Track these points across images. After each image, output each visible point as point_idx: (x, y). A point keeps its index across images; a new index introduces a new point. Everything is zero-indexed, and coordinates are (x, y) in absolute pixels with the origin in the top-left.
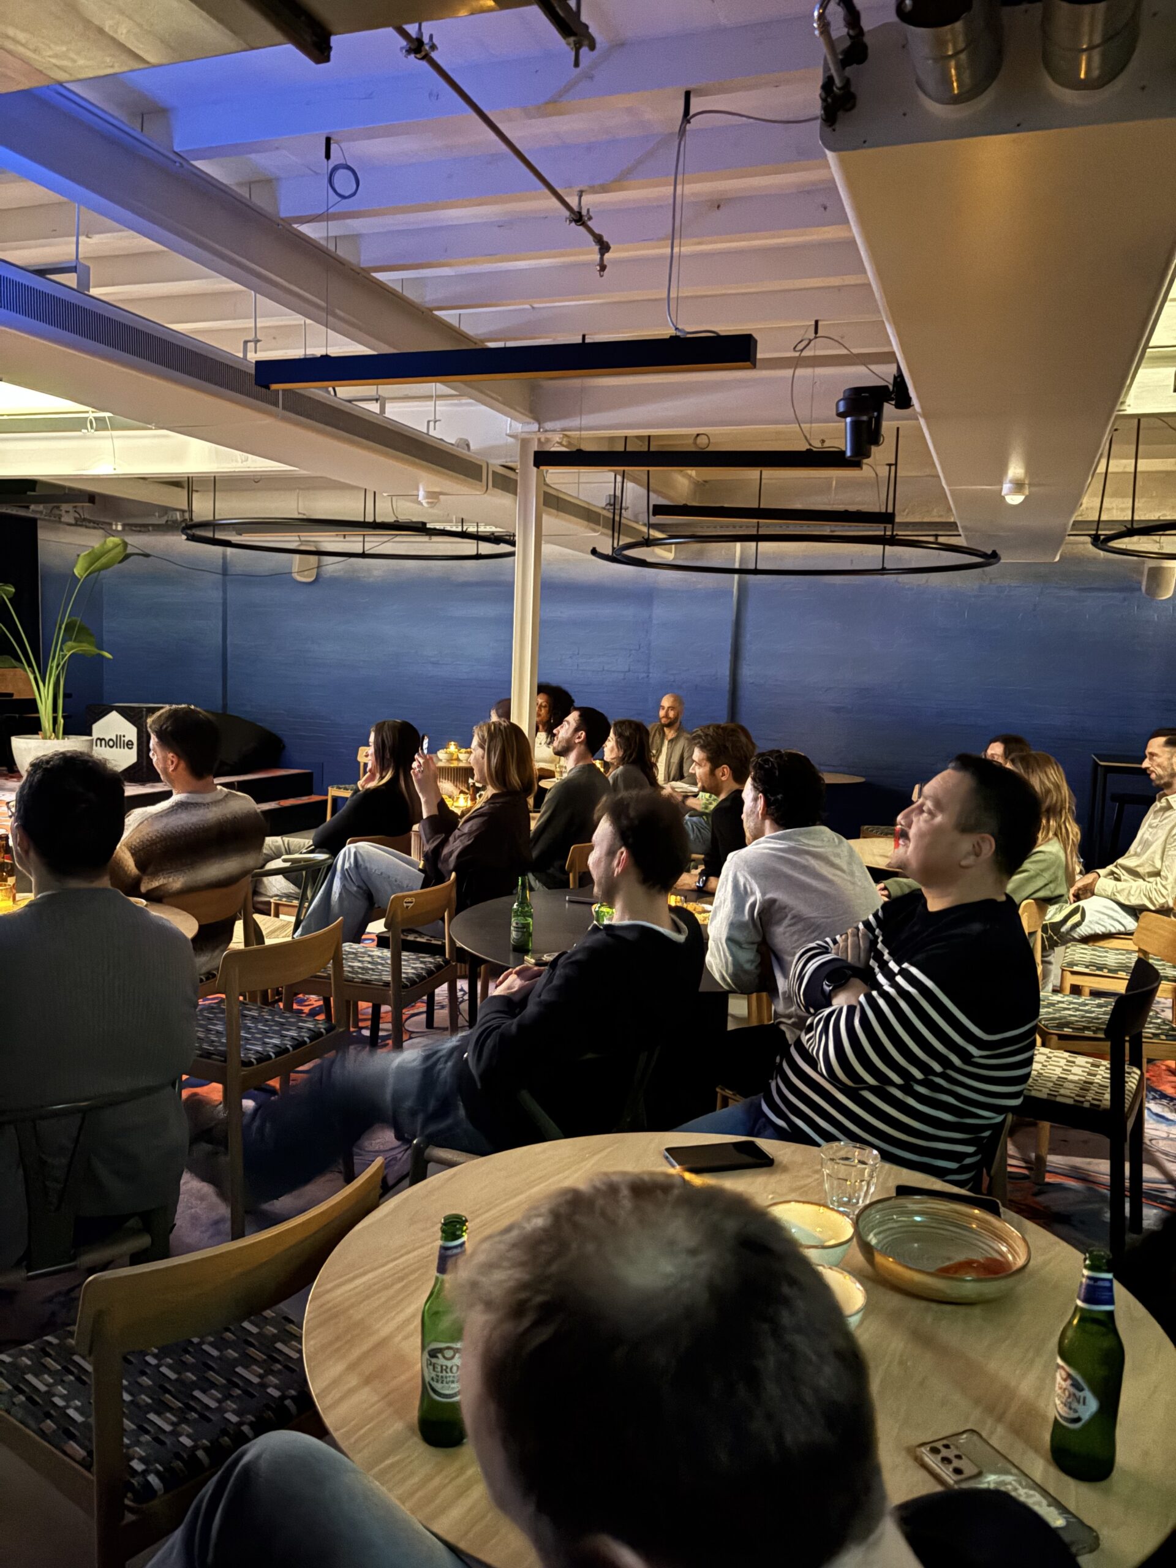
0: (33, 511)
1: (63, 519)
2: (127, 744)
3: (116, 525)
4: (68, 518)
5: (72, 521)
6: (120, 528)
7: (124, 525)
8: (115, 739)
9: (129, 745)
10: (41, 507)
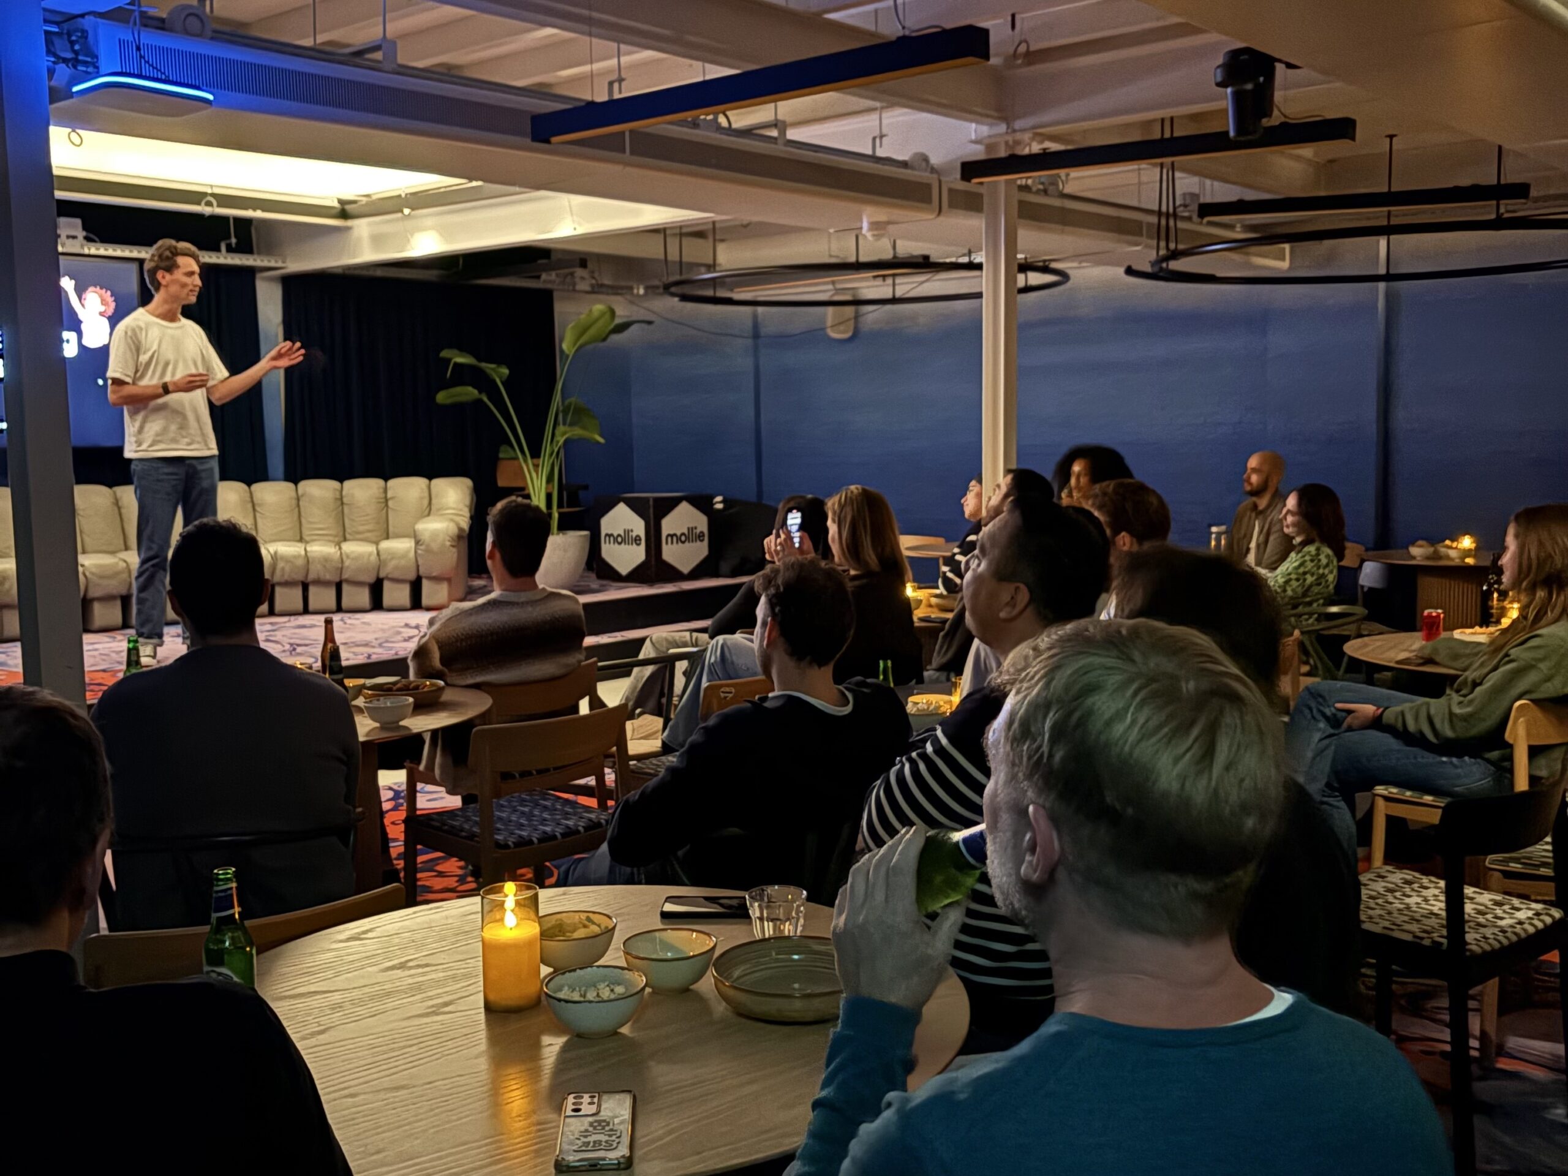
0: (545, 281)
1: (578, 287)
2: (636, 540)
3: (638, 289)
4: (583, 286)
5: (588, 288)
6: (642, 291)
7: (647, 288)
8: (623, 534)
9: (637, 540)
10: (553, 276)
